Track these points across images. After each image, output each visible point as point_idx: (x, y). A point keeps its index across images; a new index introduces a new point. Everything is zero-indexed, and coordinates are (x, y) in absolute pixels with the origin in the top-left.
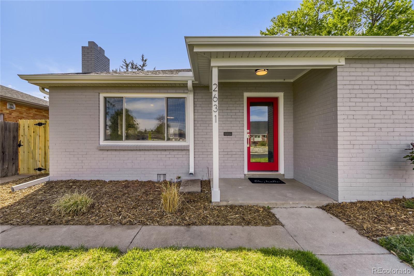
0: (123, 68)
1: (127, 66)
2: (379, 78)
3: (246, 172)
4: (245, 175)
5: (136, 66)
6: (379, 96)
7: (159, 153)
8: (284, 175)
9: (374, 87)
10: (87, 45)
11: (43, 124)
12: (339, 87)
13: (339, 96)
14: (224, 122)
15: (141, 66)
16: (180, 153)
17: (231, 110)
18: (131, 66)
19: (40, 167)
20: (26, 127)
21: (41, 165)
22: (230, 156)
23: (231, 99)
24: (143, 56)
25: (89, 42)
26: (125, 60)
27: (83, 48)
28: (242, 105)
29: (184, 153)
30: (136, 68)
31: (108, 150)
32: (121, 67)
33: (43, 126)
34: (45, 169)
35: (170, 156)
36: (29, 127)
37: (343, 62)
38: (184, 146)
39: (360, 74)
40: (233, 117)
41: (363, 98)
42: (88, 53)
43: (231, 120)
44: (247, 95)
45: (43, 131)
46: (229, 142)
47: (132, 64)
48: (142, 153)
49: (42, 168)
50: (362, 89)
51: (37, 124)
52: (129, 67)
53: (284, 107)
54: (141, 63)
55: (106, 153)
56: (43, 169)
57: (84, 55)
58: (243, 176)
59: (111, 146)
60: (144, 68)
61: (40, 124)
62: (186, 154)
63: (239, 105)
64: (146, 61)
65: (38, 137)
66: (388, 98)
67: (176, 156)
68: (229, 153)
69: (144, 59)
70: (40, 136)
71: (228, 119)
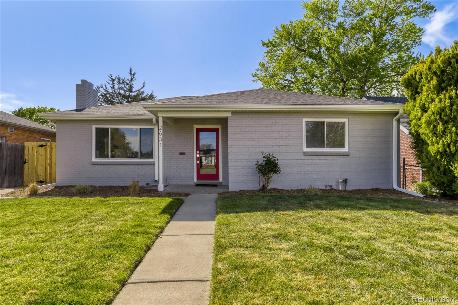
0: (109, 83)
1: (113, 80)
2: (251, 123)
3: (195, 180)
4: (194, 182)
5: (124, 80)
6: (251, 133)
7: (134, 167)
8: (221, 182)
9: (249, 128)
10: (80, 83)
11: (44, 146)
12: (229, 128)
13: (229, 133)
14: (180, 146)
15: (129, 81)
16: (149, 167)
17: (184, 137)
18: (117, 81)
19: (42, 180)
20: (30, 148)
21: (42, 178)
22: (184, 169)
23: (185, 129)
24: (131, 70)
25: (81, 80)
26: (111, 75)
27: (77, 85)
28: (192, 134)
29: (152, 167)
30: (123, 82)
31: (98, 165)
32: (106, 83)
33: (44, 147)
34: (45, 182)
35: (142, 169)
36: (32, 148)
37: (230, 115)
38: (151, 162)
39: (240, 121)
40: (186, 142)
41: (242, 134)
42: (81, 89)
43: (185, 144)
44: (196, 127)
45: (44, 152)
46: (183, 159)
47: (119, 79)
48: (122, 167)
49: (43, 180)
50: (241, 129)
51: (39, 146)
52: (115, 83)
53: (222, 135)
54: (130, 78)
55: (97, 167)
56: (44, 182)
57: (77, 91)
58: (193, 183)
59: (100, 162)
60: (132, 82)
61: (42, 146)
62: (153, 168)
63: (190, 134)
64: (134, 74)
65: (39, 157)
66: (256, 134)
67: (146, 169)
68: (183, 167)
69: (133, 73)
70: (41, 155)
71: (183, 144)
